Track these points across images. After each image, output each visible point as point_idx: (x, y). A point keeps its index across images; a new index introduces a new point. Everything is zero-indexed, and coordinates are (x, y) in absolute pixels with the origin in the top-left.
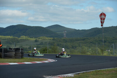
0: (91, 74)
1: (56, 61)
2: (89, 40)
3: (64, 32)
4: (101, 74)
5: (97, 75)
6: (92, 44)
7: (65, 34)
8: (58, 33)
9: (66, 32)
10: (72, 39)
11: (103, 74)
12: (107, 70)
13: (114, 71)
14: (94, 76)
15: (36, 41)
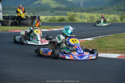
0: (111, 38)
1: (74, 28)
2: (107, 9)
3: (81, 2)
5: (116, 38)
6: (110, 13)
7: (81, 4)
8: (74, 3)
9: (83, 1)
10: (89, 9)
14: (113, 39)
15: (52, 12)
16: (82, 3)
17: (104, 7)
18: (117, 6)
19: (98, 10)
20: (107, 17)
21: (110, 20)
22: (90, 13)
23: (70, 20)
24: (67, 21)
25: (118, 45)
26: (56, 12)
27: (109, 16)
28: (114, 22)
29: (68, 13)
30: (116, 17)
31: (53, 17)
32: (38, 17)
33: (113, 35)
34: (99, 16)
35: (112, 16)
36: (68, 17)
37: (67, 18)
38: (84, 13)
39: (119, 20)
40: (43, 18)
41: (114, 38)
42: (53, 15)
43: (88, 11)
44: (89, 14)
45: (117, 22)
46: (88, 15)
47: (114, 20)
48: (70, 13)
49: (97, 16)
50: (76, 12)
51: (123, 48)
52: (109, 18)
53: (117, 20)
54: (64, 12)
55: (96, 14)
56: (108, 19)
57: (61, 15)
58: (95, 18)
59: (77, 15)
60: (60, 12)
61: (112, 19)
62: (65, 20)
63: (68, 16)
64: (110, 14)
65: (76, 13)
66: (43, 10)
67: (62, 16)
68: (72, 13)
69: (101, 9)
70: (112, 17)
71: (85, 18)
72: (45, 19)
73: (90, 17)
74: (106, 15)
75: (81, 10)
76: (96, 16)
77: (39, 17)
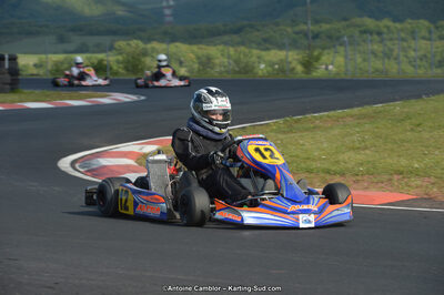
1: (143, 98)
2: (258, 30)
3: (164, 4)
4: (307, 130)
5: (291, 132)
7: (167, 12)
8: (141, 7)
9: (172, 3)
10: (196, 30)
11: (314, 128)
12: (328, 116)
13: (352, 116)
14: (281, 136)
15: (61, 40)
16: (169, 7)
17: (246, 23)
18: (293, 21)
19: (225, 33)
20: (259, 57)
21: (269, 69)
22: (201, 46)
23: (128, 70)
24: (116, 73)
25: (297, 156)
26: (77, 40)
27: (263, 53)
28: (281, 77)
29: (121, 44)
30: (290, 59)
31: (66, 59)
32: (9, 60)
33: (281, 121)
34: (229, 57)
35: (275, 55)
36: (120, 58)
37: (118, 62)
38: (178, 44)
39: (299, 68)
40: (31, 63)
41: (284, 132)
42: (65, 52)
43: (192, 38)
44: (195, 48)
45: (291, 76)
46: (193, 52)
47: (282, 70)
48: (129, 45)
49: (222, 55)
50: (149, 40)
51: (314, 165)
52: (265, 62)
53: (293, 69)
54: (106, 40)
55: (221, 47)
56: (262, 66)
57: (94, 52)
58: (217, 61)
59: (153, 49)
60: (91, 41)
61: (277, 66)
62: (111, 68)
63: (121, 54)
64: (268, 49)
65: (149, 46)
66: (30, 34)
67: (101, 56)
68: (134, 43)
69: (238, 31)
70: (275, 60)
71: (181, 63)
72: (35, 65)
73: (198, 58)
74: (255, 52)
75: (165, 33)
76: (219, 55)
77: (13, 59)
